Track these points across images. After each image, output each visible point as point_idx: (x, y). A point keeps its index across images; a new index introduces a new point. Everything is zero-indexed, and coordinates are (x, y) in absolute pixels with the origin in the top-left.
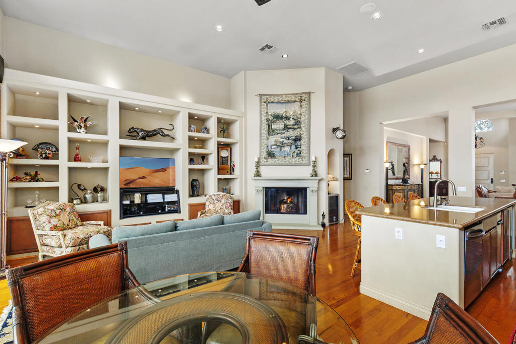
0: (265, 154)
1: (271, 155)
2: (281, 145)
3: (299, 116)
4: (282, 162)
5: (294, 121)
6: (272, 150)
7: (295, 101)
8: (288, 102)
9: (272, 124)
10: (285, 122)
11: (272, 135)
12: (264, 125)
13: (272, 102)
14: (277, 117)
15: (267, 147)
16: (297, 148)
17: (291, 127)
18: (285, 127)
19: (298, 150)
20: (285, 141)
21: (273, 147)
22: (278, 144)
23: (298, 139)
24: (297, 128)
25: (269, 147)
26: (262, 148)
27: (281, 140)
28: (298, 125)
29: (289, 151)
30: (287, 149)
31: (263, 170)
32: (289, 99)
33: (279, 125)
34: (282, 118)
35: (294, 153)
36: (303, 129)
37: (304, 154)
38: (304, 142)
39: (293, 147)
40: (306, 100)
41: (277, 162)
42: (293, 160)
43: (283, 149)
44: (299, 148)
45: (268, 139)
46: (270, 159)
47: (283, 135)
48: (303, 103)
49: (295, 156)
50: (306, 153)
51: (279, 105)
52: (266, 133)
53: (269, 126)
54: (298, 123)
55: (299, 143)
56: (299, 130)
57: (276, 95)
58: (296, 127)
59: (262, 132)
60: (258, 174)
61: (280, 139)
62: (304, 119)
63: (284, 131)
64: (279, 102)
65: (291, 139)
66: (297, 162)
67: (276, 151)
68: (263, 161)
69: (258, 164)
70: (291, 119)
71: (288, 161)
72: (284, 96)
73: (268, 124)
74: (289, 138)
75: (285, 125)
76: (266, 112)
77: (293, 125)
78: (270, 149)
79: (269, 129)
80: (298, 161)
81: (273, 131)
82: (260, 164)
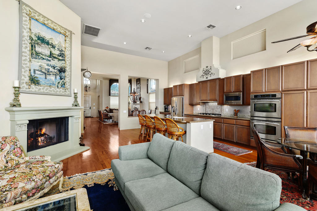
0: (27, 79)
1: (34, 81)
2: (46, 72)
3: (63, 49)
4: (48, 91)
5: (59, 52)
6: (36, 75)
7: (60, 33)
8: (54, 30)
9: (36, 46)
10: (51, 49)
11: (36, 58)
12: (26, 42)
13: (36, 20)
14: (43, 40)
15: (30, 70)
16: (61, 79)
17: (56, 56)
18: (51, 55)
19: (62, 80)
20: (51, 69)
21: (37, 72)
22: (43, 71)
23: (62, 70)
24: (62, 60)
25: (32, 71)
26: (23, 70)
27: (47, 67)
28: (62, 57)
29: (54, 80)
30: (52, 78)
31: (23, 98)
32: (55, 28)
33: (44, 50)
34: (48, 43)
35: (59, 83)
36: (67, 62)
37: (67, 85)
38: (68, 75)
39: (58, 77)
40: (69, 36)
41: (42, 91)
42: (58, 89)
43: (48, 77)
44: (63, 80)
45: (30, 61)
46: (33, 86)
47: (48, 62)
48: (68, 39)
49: (60, 86)
50: (69, 85)
51: (44, 27)
52: (29, 53)
53: (32, 46)
54: (62, 55)
55: (63, 74)
56: (63, 62)
57: (42, 15)
58: (60, 58)
59: (23, 50)
60: (16, 104)
61: (45, 65)
62: (67, 53)
63: (50, 59)
64: (44, 24)
65: (56, 68)
66: (61, 93)
67: (40, 78)
68: (24, 87)
69: (17, 91)
70: (56, 48)
71: (54, 92)
72: (49, 22)
73: (31, 43)
74: (54, 67)
75: (51, 52)
76: (28, 26)
77: (58, 55)
78: (33, 74)
79: (32, 50)
80: (63, 92)
81: (37, 54)
82: (20, 91)
